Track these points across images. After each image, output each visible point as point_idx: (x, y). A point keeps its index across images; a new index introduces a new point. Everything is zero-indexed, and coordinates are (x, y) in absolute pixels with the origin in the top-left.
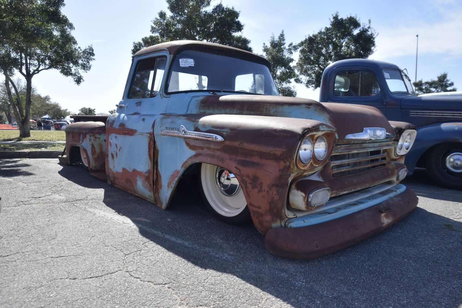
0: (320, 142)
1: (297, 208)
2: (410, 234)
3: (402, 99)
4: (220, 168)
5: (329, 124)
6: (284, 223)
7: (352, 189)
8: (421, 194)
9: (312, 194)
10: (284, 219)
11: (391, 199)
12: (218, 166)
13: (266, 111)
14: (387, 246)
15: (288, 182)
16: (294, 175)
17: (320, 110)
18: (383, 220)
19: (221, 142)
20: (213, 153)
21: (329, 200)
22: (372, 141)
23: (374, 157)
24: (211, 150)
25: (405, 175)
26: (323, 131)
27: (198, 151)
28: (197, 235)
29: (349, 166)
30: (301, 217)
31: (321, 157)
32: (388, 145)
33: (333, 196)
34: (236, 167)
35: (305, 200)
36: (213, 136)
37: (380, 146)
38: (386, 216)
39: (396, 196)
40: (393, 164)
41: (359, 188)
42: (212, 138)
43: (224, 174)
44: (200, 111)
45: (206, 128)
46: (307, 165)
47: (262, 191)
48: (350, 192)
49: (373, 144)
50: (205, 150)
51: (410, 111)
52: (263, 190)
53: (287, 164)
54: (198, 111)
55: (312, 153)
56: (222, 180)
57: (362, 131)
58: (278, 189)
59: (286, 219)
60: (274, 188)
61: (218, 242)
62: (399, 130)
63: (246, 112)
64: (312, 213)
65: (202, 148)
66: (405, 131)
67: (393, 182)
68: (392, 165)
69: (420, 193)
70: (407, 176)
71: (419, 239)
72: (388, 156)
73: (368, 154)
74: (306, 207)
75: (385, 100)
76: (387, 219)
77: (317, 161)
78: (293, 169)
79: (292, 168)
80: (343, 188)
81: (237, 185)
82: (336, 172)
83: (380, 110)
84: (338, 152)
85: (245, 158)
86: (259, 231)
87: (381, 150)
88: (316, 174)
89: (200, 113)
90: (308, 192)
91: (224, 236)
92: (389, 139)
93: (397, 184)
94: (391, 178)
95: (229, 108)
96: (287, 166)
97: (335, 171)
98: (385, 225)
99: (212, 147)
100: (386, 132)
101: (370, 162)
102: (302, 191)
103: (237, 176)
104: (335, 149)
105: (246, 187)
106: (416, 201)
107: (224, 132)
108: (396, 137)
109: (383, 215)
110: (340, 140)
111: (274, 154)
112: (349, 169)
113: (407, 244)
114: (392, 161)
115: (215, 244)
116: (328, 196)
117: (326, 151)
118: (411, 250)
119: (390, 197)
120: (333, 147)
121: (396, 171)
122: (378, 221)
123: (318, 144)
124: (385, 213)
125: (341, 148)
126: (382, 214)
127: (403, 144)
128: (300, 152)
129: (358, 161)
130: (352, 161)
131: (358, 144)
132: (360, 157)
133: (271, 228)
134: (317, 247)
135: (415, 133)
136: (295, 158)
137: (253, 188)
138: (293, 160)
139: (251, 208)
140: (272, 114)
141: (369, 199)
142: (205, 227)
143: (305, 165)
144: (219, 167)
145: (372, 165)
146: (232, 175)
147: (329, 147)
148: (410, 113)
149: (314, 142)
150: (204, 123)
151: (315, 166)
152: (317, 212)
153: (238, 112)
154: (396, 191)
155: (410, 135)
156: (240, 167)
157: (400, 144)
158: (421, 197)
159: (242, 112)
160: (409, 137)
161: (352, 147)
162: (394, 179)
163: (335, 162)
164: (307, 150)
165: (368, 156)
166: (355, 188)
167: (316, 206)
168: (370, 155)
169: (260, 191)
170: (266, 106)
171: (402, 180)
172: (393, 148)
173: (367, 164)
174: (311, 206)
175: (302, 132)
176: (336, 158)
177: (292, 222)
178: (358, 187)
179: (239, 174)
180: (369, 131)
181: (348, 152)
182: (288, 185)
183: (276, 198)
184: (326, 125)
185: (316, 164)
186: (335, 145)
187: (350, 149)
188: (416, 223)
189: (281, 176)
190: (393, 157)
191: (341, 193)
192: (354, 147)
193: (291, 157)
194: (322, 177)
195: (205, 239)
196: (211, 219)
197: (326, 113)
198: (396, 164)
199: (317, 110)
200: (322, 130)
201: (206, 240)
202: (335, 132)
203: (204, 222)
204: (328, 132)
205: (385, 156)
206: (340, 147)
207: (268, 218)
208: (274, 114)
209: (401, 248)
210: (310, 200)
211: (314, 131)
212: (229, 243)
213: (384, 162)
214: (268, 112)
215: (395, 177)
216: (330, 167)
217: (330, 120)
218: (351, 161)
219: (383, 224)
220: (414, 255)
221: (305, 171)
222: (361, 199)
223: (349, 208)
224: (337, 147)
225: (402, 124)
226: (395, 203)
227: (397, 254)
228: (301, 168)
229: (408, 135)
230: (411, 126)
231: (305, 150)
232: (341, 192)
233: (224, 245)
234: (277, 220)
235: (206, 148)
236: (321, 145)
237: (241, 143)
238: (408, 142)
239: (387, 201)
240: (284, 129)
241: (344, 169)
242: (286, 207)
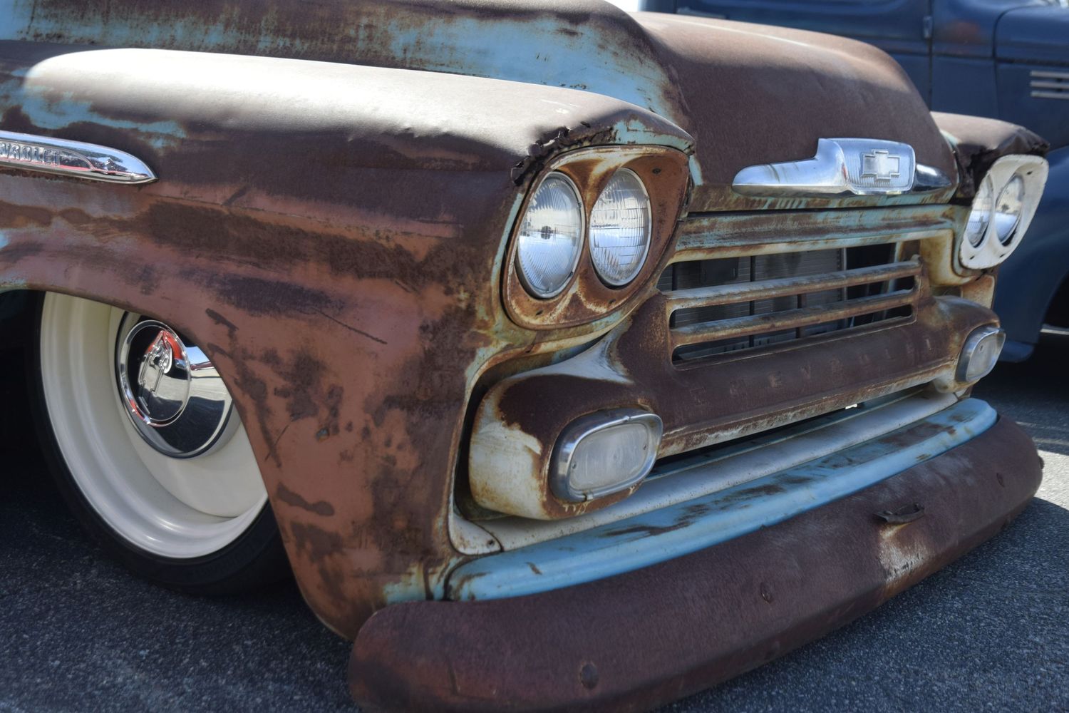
0: (616, 197)
1: (501, 510)
2: (998, 615)
3: (1003, 14)
4: (138, 316)
5: (662, 114)
6: (442, 580)
7: (762, 418)
8: (1057, 442)
9: (574, 441)
10: (439, 562)
11: (928, 463)
12: (127, 309)
13: (370, 38)
14: (900, 671)
15: (463, 385)
16: (490, 354)
17: (624, 45)
18: (889, 556)
19: (139, 188)
20: (98, 244)
21: (654, 472)
22: (855, 199)
23: (865, 274)
24: (91, 226)
25: (995, 358)
26: (632, 145)
27: (22, 231)
28: (18, 652)
29: (752, 313)
30: (523, 550)
31: (624, 268)
32: (924, 223)
33: (674, 449)
34: (211, 313)
35: (540, 471)
36: (104, 156)
37: (889, 227)
38: (903, 541)
39: (950, 452)
40: (943, 306)
41: (791, 414)
42: (92, 168)
43: (156, 346)
44: (35, 24)
45: (62, 114)
46: (557, 303)
47: (336, 430)
48: (752, 432)
49: (856, 214)
50: (59, 224)
51: (1034, 73)
52: (342, 424)
53: (460, 300)
54: (23, 23)
55: (577, 251)
56: (150, 377)
57: (809, 152)
58: (414, 419)
59: (454, 562)
60: (396, 414)
61: (120, 680)
62: (973, 156)
63: (269, 39)
64: (576, 531)
65: (43, 217)
66: (998, 163)
67: (940, 391)
68: (940, 312)
69: (1054, 438)
70: (999, 363)
71: (1031, 637)
72: (922, 274)
73: (840, 263)
74: (544, 505)
75: (928, 18)
76: (905, 553)
77: (603, 286)
78: (485, 325)
79: (483, 321)
80: (720, 414)
81: (222, 403)
82: (689, 340)
83: (900, 62)
84: (699, 249)
85: (258, 265)
86: (323, 621)
87: (892, 246)
88: (596, 351)
89: (37, 36)
90: (558, 434)
91: (157, 652)
92: (927, 196)
93: (960, 400)
94: (934, 371)
95: (183, 16)
96: (458, 309)
97: (688, 336)
98: (895, 581)
99: (95, 209)
100: (918, 162)
101: (845, 296)
102: (526, 429)
103: (217, 356)
104: (688, 233)
105: (263, 412)
106: (1034, 471)
107: (158, 136)
108: (963, 187)
109: (888, 534)
110: (713, 194)
111: (400, 251)
112: (750, 329)
113: (981, 659)
114: (941, 294)
115: (109, 688)
116: (650, 450)
117: (643, 242)
118: (993, 683)
119: (922, 457)
120: (677, 224)
121: (956, 338)
122: (868, 560)
123: (606, 207)
124: (899, 527)
125: (715, 232)
126: (884, 529)
127: (990, 217)
128: (523, 242)
129: (793, 291)
130: (766, 290)
131: (790, 211)
132: (799, 276)
133: (381, 605)
134: (590, 685)
135: (1040, 169)
136: (496, 270)
137: (296, 414)
138: (487, 279)
139: (287, 514)
140: (399, 55)
141: (835, 466)
142: (57, 610)
143: (544, 306)
144: (131, 315)
145: (854, 311)
146: (194, 356)
147: (661, 221)
148: (1034, 84)
149: (588, 196)
150: (52, 89)
151: (594, 313)
152: (595, 528)
153: (232, 38)
154: (951, 430)
155: (1020, 177)
156: (232, 313)
157: (977, 219)
158: (1059, 457)
159: (251, 39)
160: (1014, 188)
161: (765, 228)
162: (946, 375)
163: (688, 294)
164: (555, 232)
165: (840, 269)
166: (771, 415)
167: (590, 497)
168: (849, 267)
169: (329, 430)
170: (369, 14)
171: (982, 380)
172: (944, 235)
173: (831, 308)
174: (571, 501)
175: (533, 148)
176: (695, 274)
177: (481, 575)
178: (788, 411)
179: (227, 349)
180: (840, 156)
181: (743, 247)
182: (461, 399)
183: (407, 461)
184: (646, 120)
185: (598, 304)
186: (684, 215)
187: (753, 235)
188: (1027, 567)
189: (429, 356)
190: (947, 275)
191: (711, 440)
192: (772, 227)
193: (478, 265)
194: (625, 364)
195: (59, 667)
196: (94, 571)
197: (649, 62)
198: (956, 309)
199: (612, 48)
200: (625, 141)
201: (63, 676)
202: (688, 155)
203: (56, 585)
204: (656, 150)
205: (912, 272)
206: (711, 228)
207: (366, 557)
208: (409, 55)
209: (955, 677)
210: (563, 469)
211: (586, 144)
212: (178, 684)
213: (908, 298)
214: (377, 47)
215: (948, 366)
216: (664, 319)
217: (667, 94)
218: (760, 291)
219: (886, 573)
220: (1006, 705)
221: (544, 333)
222: (796, 468)
223: (741, 508)
224: (696, 224)
225: (988, 129)
226: (942, 482)
227: (933, 705)
228: (526, 319)
229: (1012, 180)
230: (1024, 140)
231: (546, 232)
232: (711, 431)
233: (154, 696)
234: (407, 566)
235: (65, 214)
236: (623, 213)
237: (241, 193)
238: (1011, 210)
239: (909, 474)
240: (445, 130)
241: (725, 330)
242: (451, 505)
